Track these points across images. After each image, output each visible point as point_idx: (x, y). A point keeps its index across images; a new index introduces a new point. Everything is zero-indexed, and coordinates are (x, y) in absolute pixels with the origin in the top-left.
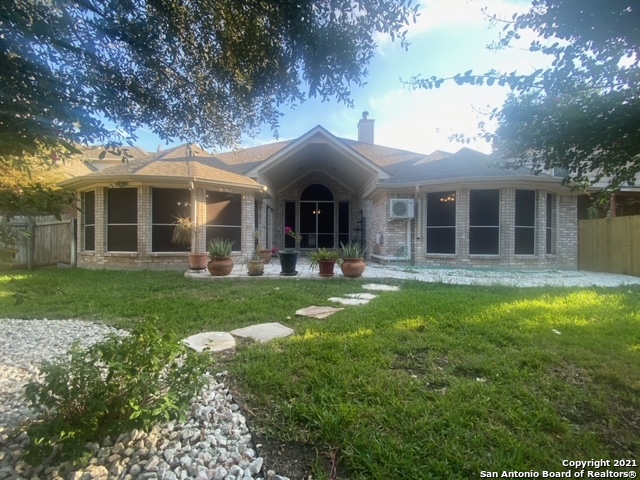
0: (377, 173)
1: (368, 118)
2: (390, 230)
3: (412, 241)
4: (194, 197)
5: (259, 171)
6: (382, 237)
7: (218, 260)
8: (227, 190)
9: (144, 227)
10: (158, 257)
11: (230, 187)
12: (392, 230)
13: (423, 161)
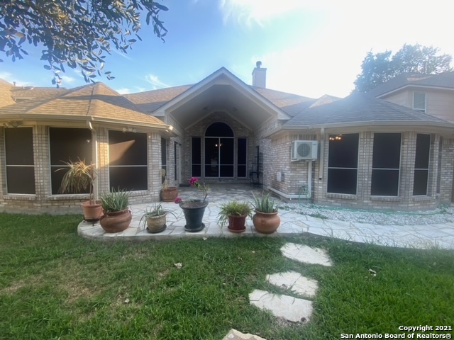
0: (276, 114)
1: (261, 67)
2: (292, 170)
3: (313, 181)
4: (94, 137)
5: (166, 111)
6: (283, 175)
7: (111, 215)
8: (130, 130)
9: (42, 169)
10: (59, 200)
11: (133, 127)
12: (294, 170)
13: (314, 105)
